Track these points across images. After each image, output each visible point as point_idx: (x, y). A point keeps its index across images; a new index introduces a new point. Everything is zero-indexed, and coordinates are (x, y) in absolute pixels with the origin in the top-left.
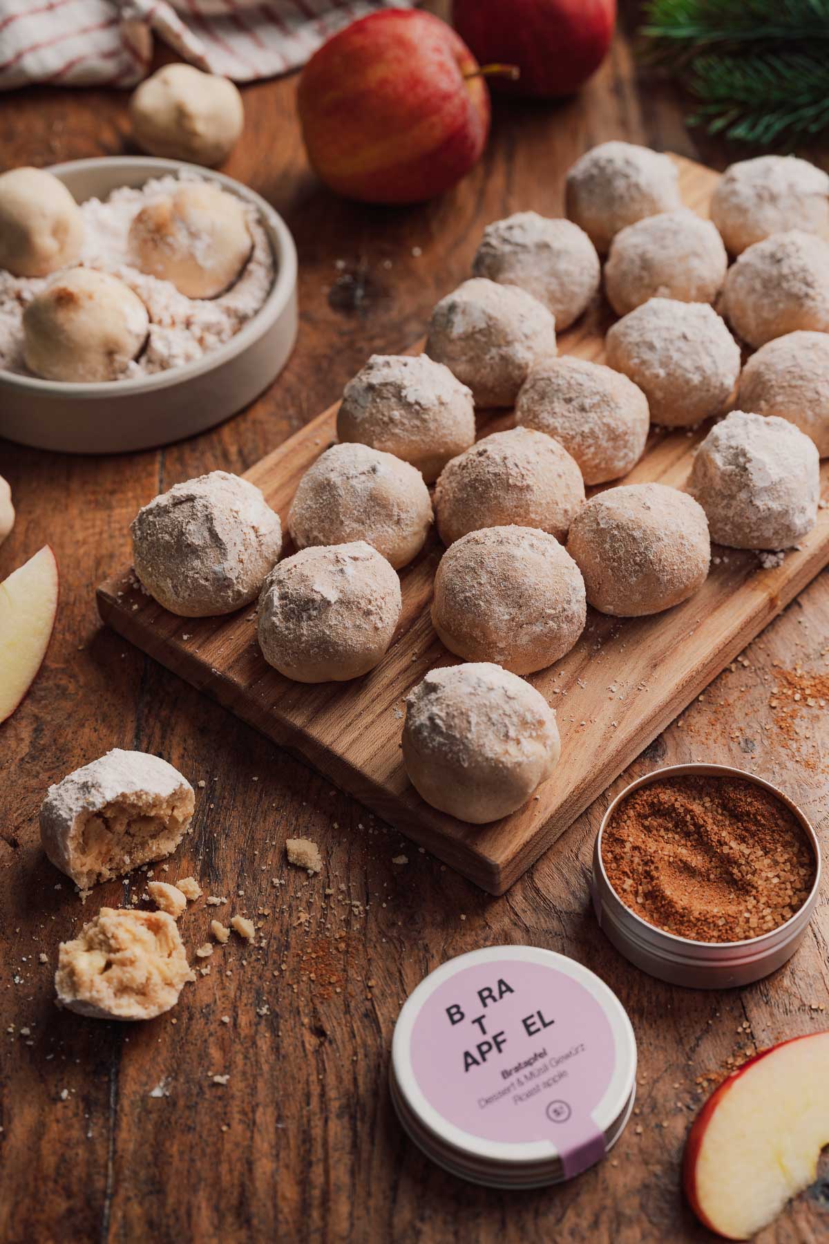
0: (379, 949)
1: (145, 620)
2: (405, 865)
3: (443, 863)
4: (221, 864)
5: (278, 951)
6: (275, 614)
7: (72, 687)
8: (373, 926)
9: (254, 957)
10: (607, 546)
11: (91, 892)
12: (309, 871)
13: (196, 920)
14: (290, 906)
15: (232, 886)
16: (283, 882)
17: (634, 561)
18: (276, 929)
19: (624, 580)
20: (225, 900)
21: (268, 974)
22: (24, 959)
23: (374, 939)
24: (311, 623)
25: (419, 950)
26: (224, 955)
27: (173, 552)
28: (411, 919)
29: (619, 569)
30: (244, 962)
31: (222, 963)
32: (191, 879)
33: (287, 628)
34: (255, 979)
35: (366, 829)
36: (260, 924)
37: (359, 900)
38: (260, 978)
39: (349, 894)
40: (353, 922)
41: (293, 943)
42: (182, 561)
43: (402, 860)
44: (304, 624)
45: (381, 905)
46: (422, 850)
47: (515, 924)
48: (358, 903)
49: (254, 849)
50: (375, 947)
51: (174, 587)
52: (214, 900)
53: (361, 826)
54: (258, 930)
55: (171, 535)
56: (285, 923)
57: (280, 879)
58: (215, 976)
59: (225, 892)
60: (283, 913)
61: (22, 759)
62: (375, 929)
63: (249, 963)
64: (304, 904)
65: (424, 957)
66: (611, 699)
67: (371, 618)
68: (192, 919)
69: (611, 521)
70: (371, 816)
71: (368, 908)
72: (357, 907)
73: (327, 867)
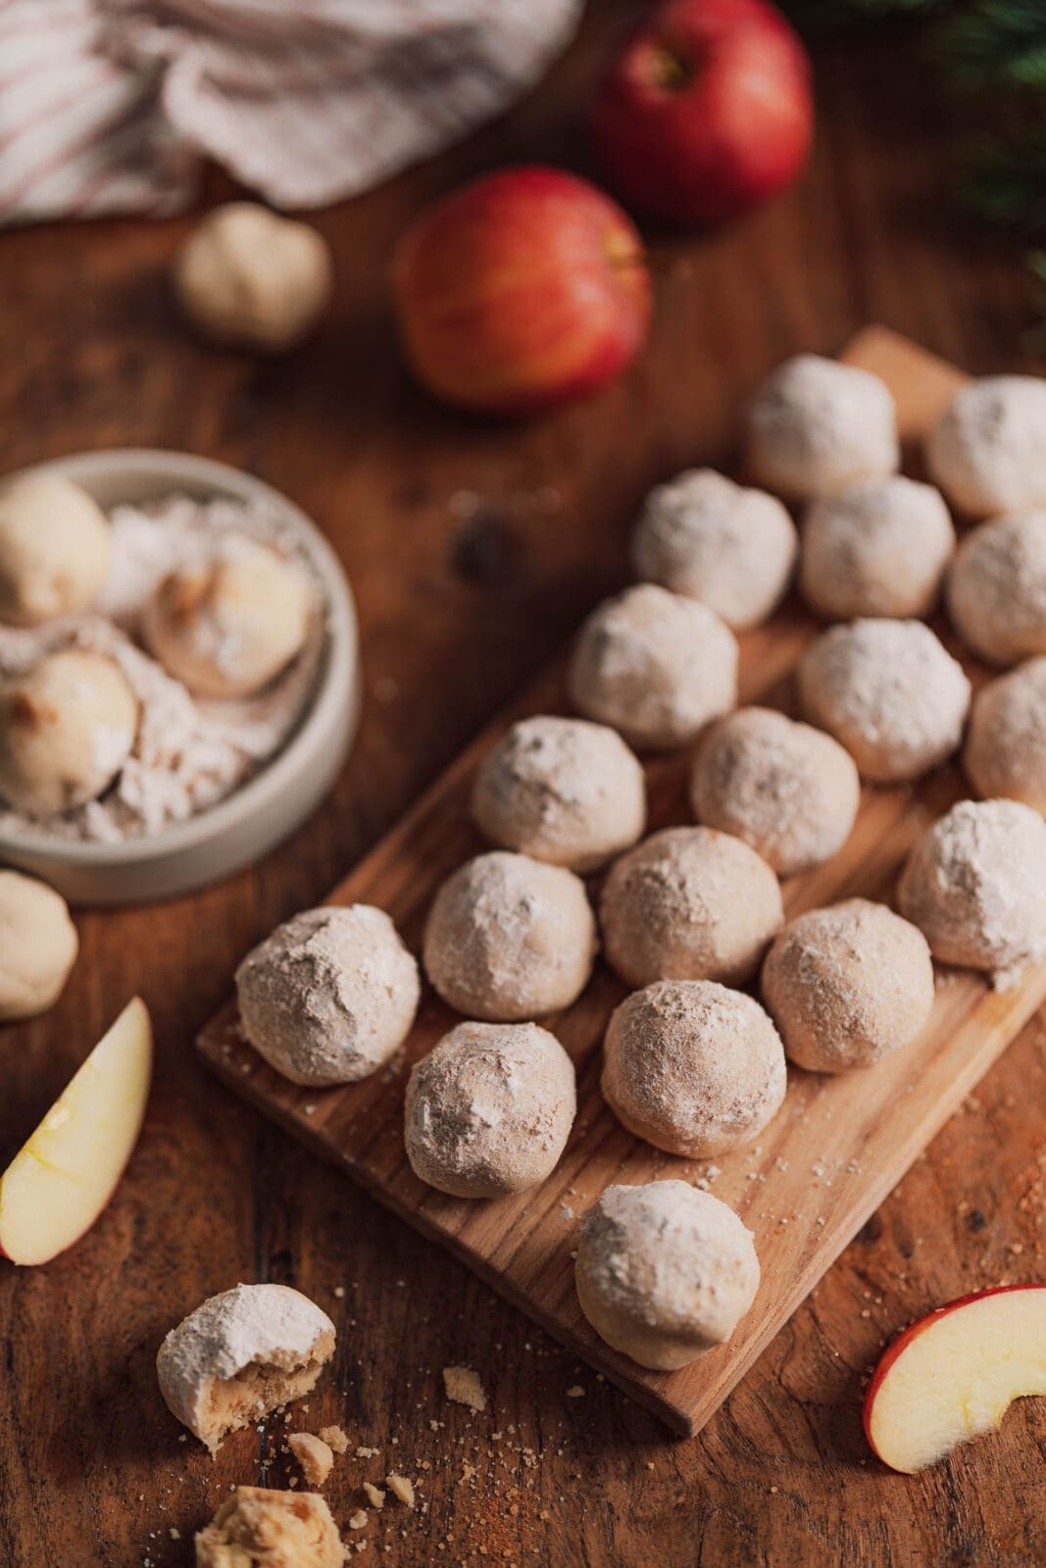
0: (556, 1510)
1: (257, 1085)
2: (580, 1397)
3: (625, 1396)
4: (369, 1403)
5: (442, 1516)
6: (426, 1134)
7: (175, 1159)
8: (549, 1480)
9: (414, 1526)
10: (810, 1006)
11: (222, 1444)
12: (472, 1411)
13: (345, 1478)
14: (452, 1457)
15: (384, 1431)
16: (442, 1425)
17: (843, 1026)
18: (439, 1487)
19: (831, 1046)
20: (377, 1452)
21: (432, 1547)
22: (153, 1536)
23: (550, 1496)
24: (468, 1148)
25: (603, 1510)
26: (381, 1524)
27: (292, 1023)
28: (591, 1470)
29: (824, 1034)
30: (404, 1533)
31: (379, 1534)
32: (337, 1428)
33: (440, 1152)
34: (418, 1555)
35: (535, 1349)
36: (420, 1482)
37: (531, 1447)
38: (424, 1552)
39: (520, 1439)
40: (526, 1476)
41: (458, 1506)
42: (304, 1035)
43: (577, 1392)
44: (459, 1149)
45: (557, 1453)
46: (600, 1378)
47: (711, 1473)
48: (530, 1451)
49: (406, 1381)
50: (552, 1507)
51: (295, 1062)
52: (364, 1452)
53: (528, 1347)
54: (417, 1490)
55: (288, 1004)
56: (448, 1479)
57: (439, 1421)
58: (373, 1551)
59: (375, 1438)
60: (444, 1465)
61: (125, 1263)
62: (551, 1485)
63: (410, 1533)
64: (468, 1453)
65: (609, 1519)
66: (816, 1186)
67: (539, 1137)
68: (341, 1477)
69: (815, 976)
70: (540, 1332)
71: (541, 1457)
72: (529, 1456)
73: (491, 1403)
